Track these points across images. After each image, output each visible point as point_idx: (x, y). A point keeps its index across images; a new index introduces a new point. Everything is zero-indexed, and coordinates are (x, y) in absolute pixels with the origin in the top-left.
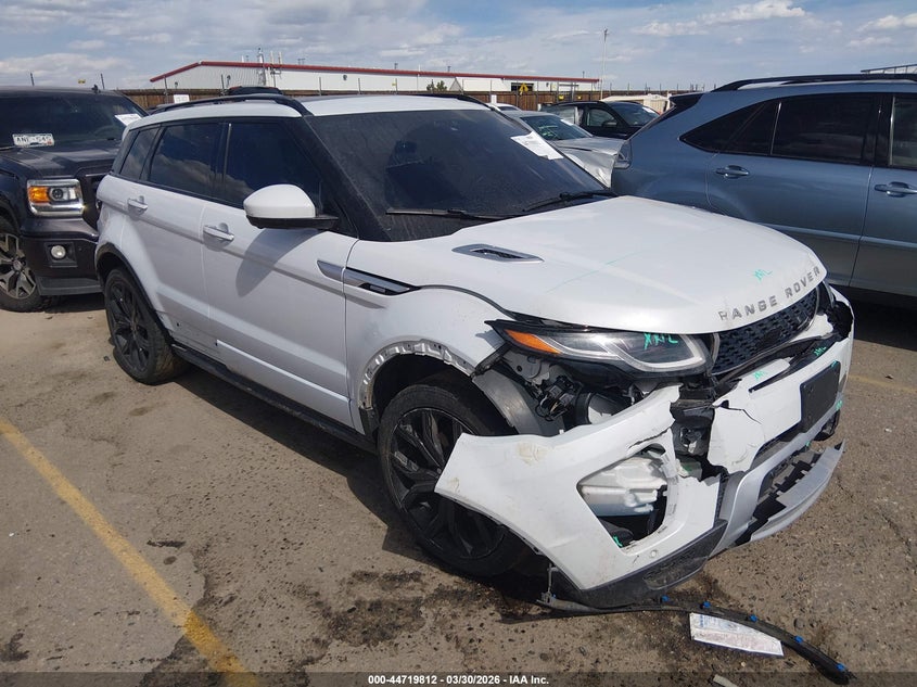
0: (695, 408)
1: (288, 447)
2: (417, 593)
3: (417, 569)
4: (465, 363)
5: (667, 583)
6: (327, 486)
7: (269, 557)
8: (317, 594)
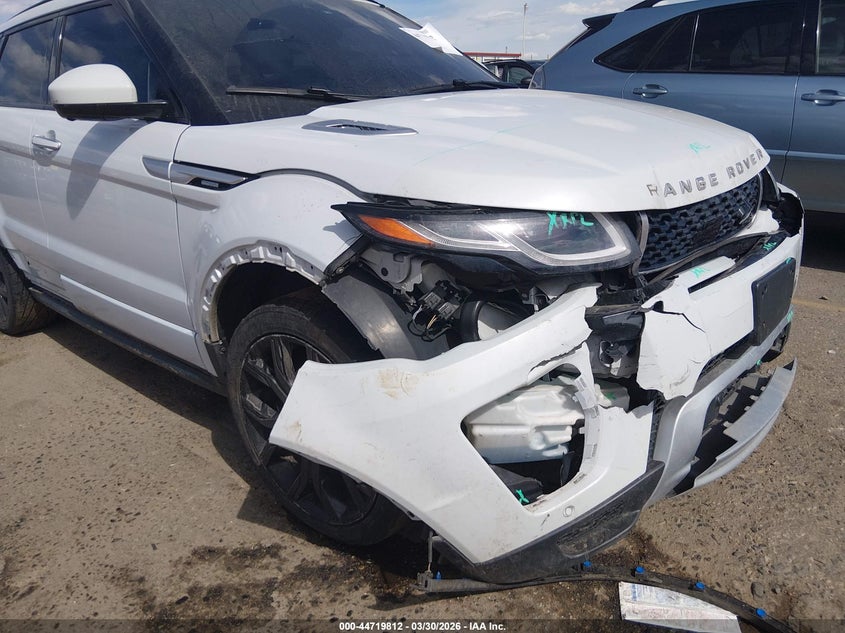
0: (618, 315)
1: (151, 397)
2: (272, 573)
3: (277, 540)
4: (312, 268)
5: (588, 548)
6: (187, 443)
7: (94, 532)
8: (141, 580)
